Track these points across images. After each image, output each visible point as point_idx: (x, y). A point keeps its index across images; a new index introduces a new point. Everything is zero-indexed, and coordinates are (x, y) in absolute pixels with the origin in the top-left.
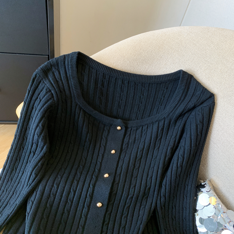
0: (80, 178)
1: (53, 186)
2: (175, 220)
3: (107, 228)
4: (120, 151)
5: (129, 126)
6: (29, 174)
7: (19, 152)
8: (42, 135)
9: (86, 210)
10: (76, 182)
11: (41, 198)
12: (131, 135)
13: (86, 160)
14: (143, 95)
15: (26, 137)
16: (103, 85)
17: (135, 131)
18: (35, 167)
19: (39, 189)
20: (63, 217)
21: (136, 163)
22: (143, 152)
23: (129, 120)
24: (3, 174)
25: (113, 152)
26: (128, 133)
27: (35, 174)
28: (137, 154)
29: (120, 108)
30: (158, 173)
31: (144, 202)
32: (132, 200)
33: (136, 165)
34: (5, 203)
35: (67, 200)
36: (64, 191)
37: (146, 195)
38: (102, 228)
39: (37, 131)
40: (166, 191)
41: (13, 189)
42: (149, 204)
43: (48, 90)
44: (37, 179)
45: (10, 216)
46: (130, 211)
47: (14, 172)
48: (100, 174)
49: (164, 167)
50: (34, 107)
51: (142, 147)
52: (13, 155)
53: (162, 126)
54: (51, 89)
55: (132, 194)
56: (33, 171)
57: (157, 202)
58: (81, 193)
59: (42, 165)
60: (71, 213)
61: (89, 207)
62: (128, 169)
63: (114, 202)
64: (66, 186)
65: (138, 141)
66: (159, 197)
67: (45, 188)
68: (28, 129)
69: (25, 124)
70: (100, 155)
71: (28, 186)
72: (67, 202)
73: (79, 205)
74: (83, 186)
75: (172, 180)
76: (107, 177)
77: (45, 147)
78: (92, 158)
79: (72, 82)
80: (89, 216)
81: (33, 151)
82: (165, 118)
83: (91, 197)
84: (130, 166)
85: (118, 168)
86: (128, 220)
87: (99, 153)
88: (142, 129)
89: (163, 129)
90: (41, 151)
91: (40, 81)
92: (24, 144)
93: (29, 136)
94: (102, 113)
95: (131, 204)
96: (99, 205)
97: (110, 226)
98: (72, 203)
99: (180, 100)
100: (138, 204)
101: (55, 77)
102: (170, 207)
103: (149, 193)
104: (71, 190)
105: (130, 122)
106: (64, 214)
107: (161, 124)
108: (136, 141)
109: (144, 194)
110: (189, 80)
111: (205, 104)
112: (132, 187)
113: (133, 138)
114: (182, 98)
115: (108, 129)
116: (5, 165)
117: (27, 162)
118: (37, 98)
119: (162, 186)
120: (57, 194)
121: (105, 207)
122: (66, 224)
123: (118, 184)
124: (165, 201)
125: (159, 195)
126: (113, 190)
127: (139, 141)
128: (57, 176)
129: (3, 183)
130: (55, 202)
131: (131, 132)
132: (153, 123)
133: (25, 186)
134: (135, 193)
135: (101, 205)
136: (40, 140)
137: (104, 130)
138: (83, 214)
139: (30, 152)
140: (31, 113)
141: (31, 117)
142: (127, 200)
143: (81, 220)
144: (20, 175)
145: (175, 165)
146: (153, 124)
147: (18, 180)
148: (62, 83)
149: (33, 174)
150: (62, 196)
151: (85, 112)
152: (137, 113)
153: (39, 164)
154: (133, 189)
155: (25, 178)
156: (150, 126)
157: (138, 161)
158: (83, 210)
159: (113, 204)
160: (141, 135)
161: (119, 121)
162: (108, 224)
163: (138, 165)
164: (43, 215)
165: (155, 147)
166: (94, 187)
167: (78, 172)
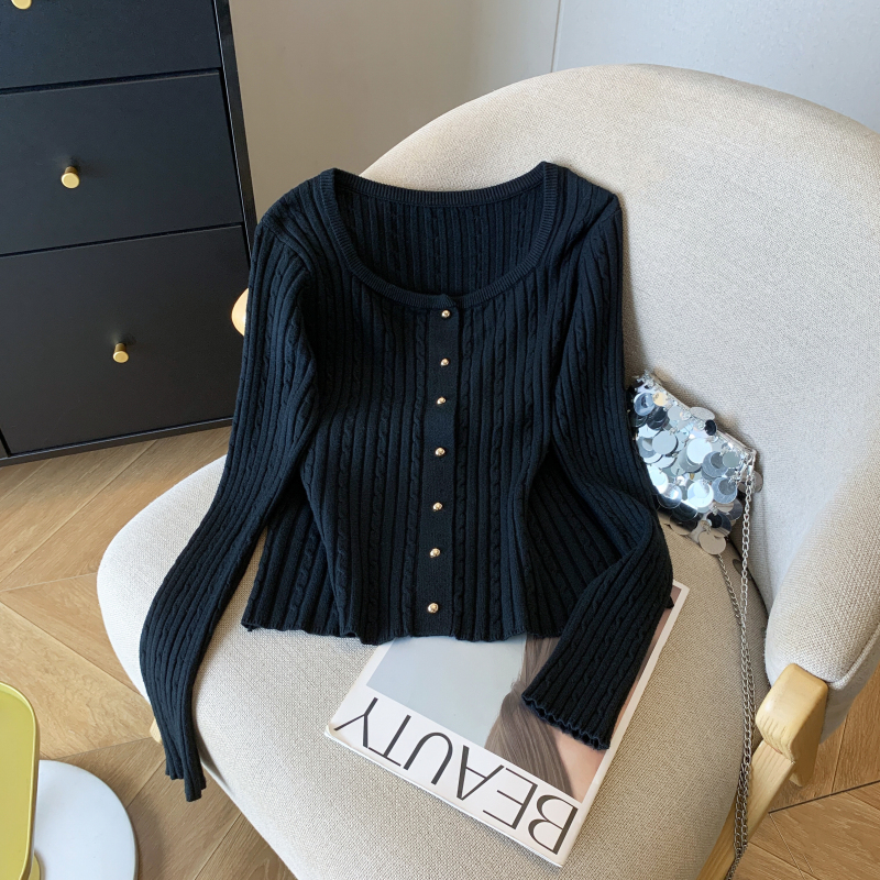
0: (390, 413)
1: (342, 432)
2: (596, 457)
3: (465, 491)
4: (459, 360)
5: (466, 306)
6: (290, 422)
7: (258, 389)
8: (300, 340)
9: (417, 466)
10: (384, 421)
11: (327, 457)
12: (474, 323)
13: (393, 388)
14: (480, 232)
15: (266, 358)
16: (394, 226)
17: (480, 315)
18: (300, 406)
19: (318, 442)
20: (376, 483)
21: (496, 370)
22: (505, 348)
23: (463, 294)
25: (444, 362)
26: (467, 322)
27: (303, 418)
28: (494, 353)
29: (439, 272)
30: (542, 374)
31: (527, 435)
32: (502, 434)
33: (496, 374)
34: (255, 489)
35: (376, 453)
36: (365, 437)
37: (527, 421)
39: (288, 335)
40: (565, 404)
41: (264, 461)
42: (536, 436)
43: (292, 253)
44: (308, 426)
45: (274, 499)
46: (502, 456)
47: (257, 431)
48: (428, 401)
51: (502, 338)
52: (249, 398)
53: (533, 286)
54: (296, 250)
55: (500, 422)
56: (297, 411)
57: (552, 430)
58: (400, 435)
59: (312, 400)
60: (388, 475)
61: (421, 459)
62: (481, 383)
63: (467, 443)
64: (368, 429)
65: (490, 331)
66: (554, 419)
67: (328, 437)
68: (267, 340)
69: (260, 331)
70: (420, 374)
71: (295, 441)
72: (376, 457)
73: (401, 459)
74: (401, 423)
75: (572, 379)
76: (442, 404)
77: (310, 366)
78: (405, 383)
79: (333, 231)
80: (424, 476)
81: (287, 380)
82: (534, 269)
83: (421, 438)
84: (484, 378)
85: (462, 386)
86: (503, 472)
87: (415, 371)
88: (494, 305)
89: (535, 292)
90: (304, 375)
91: (273, 240)
92: (266, 372)
93: (273, 353)
94: (405, 289)
95: (501, 443)
96: (439, 451)
97: (470, 486)
98: (386, 456)
99: (555, 222)
100: (516, 442)
101: (299, 227)
102: (582, 434)
104: (380, 434)
105: (466, 297)
106: (376, 479)
107: (530, 281)
108: (488, 333)
109: (524, 418)
110: (562, 178)
111: (603, 217)
112: (495, 410)
113: (481, 327)
114: (558, 219)
115: (424, 320)
117: (280, 405)
118: (274, 274)
119: (555, 398)
120: (355, 443)
121: (453, 455)
123: (468, 409)
126: (461, 421)
127: (493, 329)
128: (345, 417)
131: (472, 318)
132: (513, 287)
133: (288, 445)
134: (506, 417)
135: (444, 451)
136: (298, 353)
137: (415, 325)
138: (412, 475)
139: (282, 385)
140: (267, 307)
142: (493, 436)
143: (411, 485)
144: (270, 433)
145: (572, 350)
146: (513, 289)
147: (268, 444)
148: (315, 235)
149: (299, 417)
150: (364, 447)
151: (370, 290)
152: (477, 274)
153: (306, 400)
155: (283, 433)
156: (508, 294)
157: (499, 366)
158: (410, 467)
159: (467, 447)
160: (495, 318)
161: (443, 298)
162: (465, 483)
163: (501, 373)
164: (337, 481)
165: (527, 334)
166: (422, 422)
167: (384, 407)
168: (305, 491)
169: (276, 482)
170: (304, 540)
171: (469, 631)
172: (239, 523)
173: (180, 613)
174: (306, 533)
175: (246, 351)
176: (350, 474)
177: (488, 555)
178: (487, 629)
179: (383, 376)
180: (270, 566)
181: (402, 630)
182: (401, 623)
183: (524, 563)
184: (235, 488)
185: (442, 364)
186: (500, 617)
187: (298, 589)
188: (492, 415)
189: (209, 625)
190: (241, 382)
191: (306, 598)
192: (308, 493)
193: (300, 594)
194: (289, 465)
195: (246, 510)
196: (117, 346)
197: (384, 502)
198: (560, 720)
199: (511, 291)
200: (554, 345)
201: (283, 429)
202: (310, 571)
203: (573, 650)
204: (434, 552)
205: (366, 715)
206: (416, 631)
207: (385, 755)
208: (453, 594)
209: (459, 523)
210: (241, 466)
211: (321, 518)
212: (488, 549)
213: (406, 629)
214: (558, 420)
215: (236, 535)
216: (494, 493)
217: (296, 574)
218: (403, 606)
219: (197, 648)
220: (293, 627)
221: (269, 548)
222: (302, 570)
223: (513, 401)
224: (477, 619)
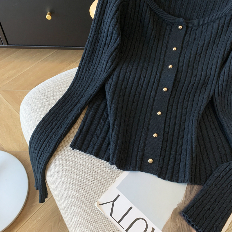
0: (148, 68)
1: (126, 72)
2: (230, 105)
3: (172, 109)
4: (181, 49)
5: (190, 25)
6: (105, 62)
7: (95, 44)
8: (117, 27)
9: (154, 93)
11: (118, 81)
12: (191, 34)
13: (150, 55)
15: (101, 31)
17: (195, 31)
18: (110, 57)
19: (115, 74)
20: (135, 97)
21: (196, 58)
22: (203, 48)
23: (190, 20)
24: (81, 64)
25: (175, 49)
26: (189, 33)
27: (111, 62)
28: (197, 50)
29: (182, 7)
30: (217, 64)
31: (203, 90)
32: (193, 87)
33: (196, 60)
34: (86, 88)
35: (138, 84)
36: (135, 76)
38: (168, 107)
39: (112, 23)
40: (224, 80)
41: (91, 77)
42: (207, 91)
44: (112, 66)
45: (93, 95)
46: (190, 97)
47: (91, 63)
48: (165, 66)
49: (223, 59)
50: (108, 2)
51: (202, 44)
52: (90, 48)
53: (223, 23)
55: (194, 81)
56: (109, 59)
57: (215, 90)
58: (150, 79)
59: (116, 55)
60: (141, 95)
61: (156, 91)
62: (189, 62)
63: (177, 88)
64: (137, 73)
65: (197, 40)
66: (217, 85)
67: (120, 73)
68: (102, 23)
69: (100, 19)
70: (163, 52)
71: (105, 72)
72: (138, 86)
73: (148, 89)
74: (151, 73)
75: (230, 70)
76: (171, 68)
77: (118, 39)
78: (156, 54)
80: (156, 99)
81: (107, 44)
82: (226, 15)
83: (159, 82)
84: (191, 60)
85: (180, 62)
86: (189, 104)
87: (161, 50)
88: (202, 28)
89: (223, 26)
90: (115, 42)
92: (99, 38)
93: (104, 30)
94: (166, 12)
95: (191, 91)
96: (165, 89)
97: (174, 106)
98: (142, 87)
100: (198, 91)
102: (227, 94)
103: (208, 82)
104: (142, 77)
106: (136, 95)
107: (222, 21)
108: (196, 40)
109: (204, 82)
112: (193, 76)
113: (194, 37)
115: (170, 28)
116: (83, 57)
117: (102, 54)
119: (220, 76)
120: (130, 78)
121: (170, 92)
122: (138, 103)
123: (181, 73)
124: (222, 89)
125: (217, 84)
126: (177, 78)
127: (199, 39)
128: (128, 65)
129: (82, 72)
130: (128, 85)
131: (191, 32)
133: (102, 72)
134: (197, 80)
135: (167, 90)
136: (115, 32)
137: (166, 29)
138: (151, 97)
139: (105, 45)
140: (105, 8)
141: (105, 12)
142: (189, 88)
143: (150, 101)
144: (96, 65)
146: (213, 22)
147: (94, 70)
149: (109, 62)
150: (134, 81)
151: (151, 9)
152: (199, 12)
153: (114, 54)
154: (195, 78)
155: (101, 67)
156: (210, 25)
157: (198, 56)
158: (151, 93)
159: (177, 90)
160: (201, 34)
161: (181, 19)
162: (172, 105)
163: (198, 59)
164: (120, 93)
165: (214, 44)
166: (160, 75)
167: (145, 64)
168: (106, 94)
169: (95, 87)
170: (102, 115)
171: (164, 175)
172: (77, 101)
173: (47, 134)
174: (103, 112)
175: (93, 26)
176: (125, 91)
177: (178, 142)
178: (172, 176)
179: (147, 50)
180: (86, 124)
181: (136, 168)
182: (136, 165)
183: (194, 151)
184: (78, 85)
185: (174, 49)
186: (179, 172)
187: (95, 136)
188: (191, 78)
189: (56, 143)
190: (88, 40)
191: (98, 142)
192: (107, 96)
193: (96, 139)
194: (101, 82)
195: (80, 96)
196: (48, 13)
197: (137, 106)
198: (196, 227)
199: (212, 23)
200: (226, 53)
201: (102, 65)
202: (102, 129)
203: (208, 195)
204: (155, 135)
205: (114, 201)
206: (141, 169)
207: (119, 223)
208: (160, 156)
209: (167, 123)
210: (82, 76)
211: (110, 109)
212: (178, 139)
213: (137, 168)
214: (218, 87)
215: (75, 106)
216: (184, 112)
217: (96, 129)
218: (138, 157)
219: (50, 152)
220: (91, 153)
221: (87, 115)
222: (98, 128)
223: (202, 73)
224: (168, 170)
